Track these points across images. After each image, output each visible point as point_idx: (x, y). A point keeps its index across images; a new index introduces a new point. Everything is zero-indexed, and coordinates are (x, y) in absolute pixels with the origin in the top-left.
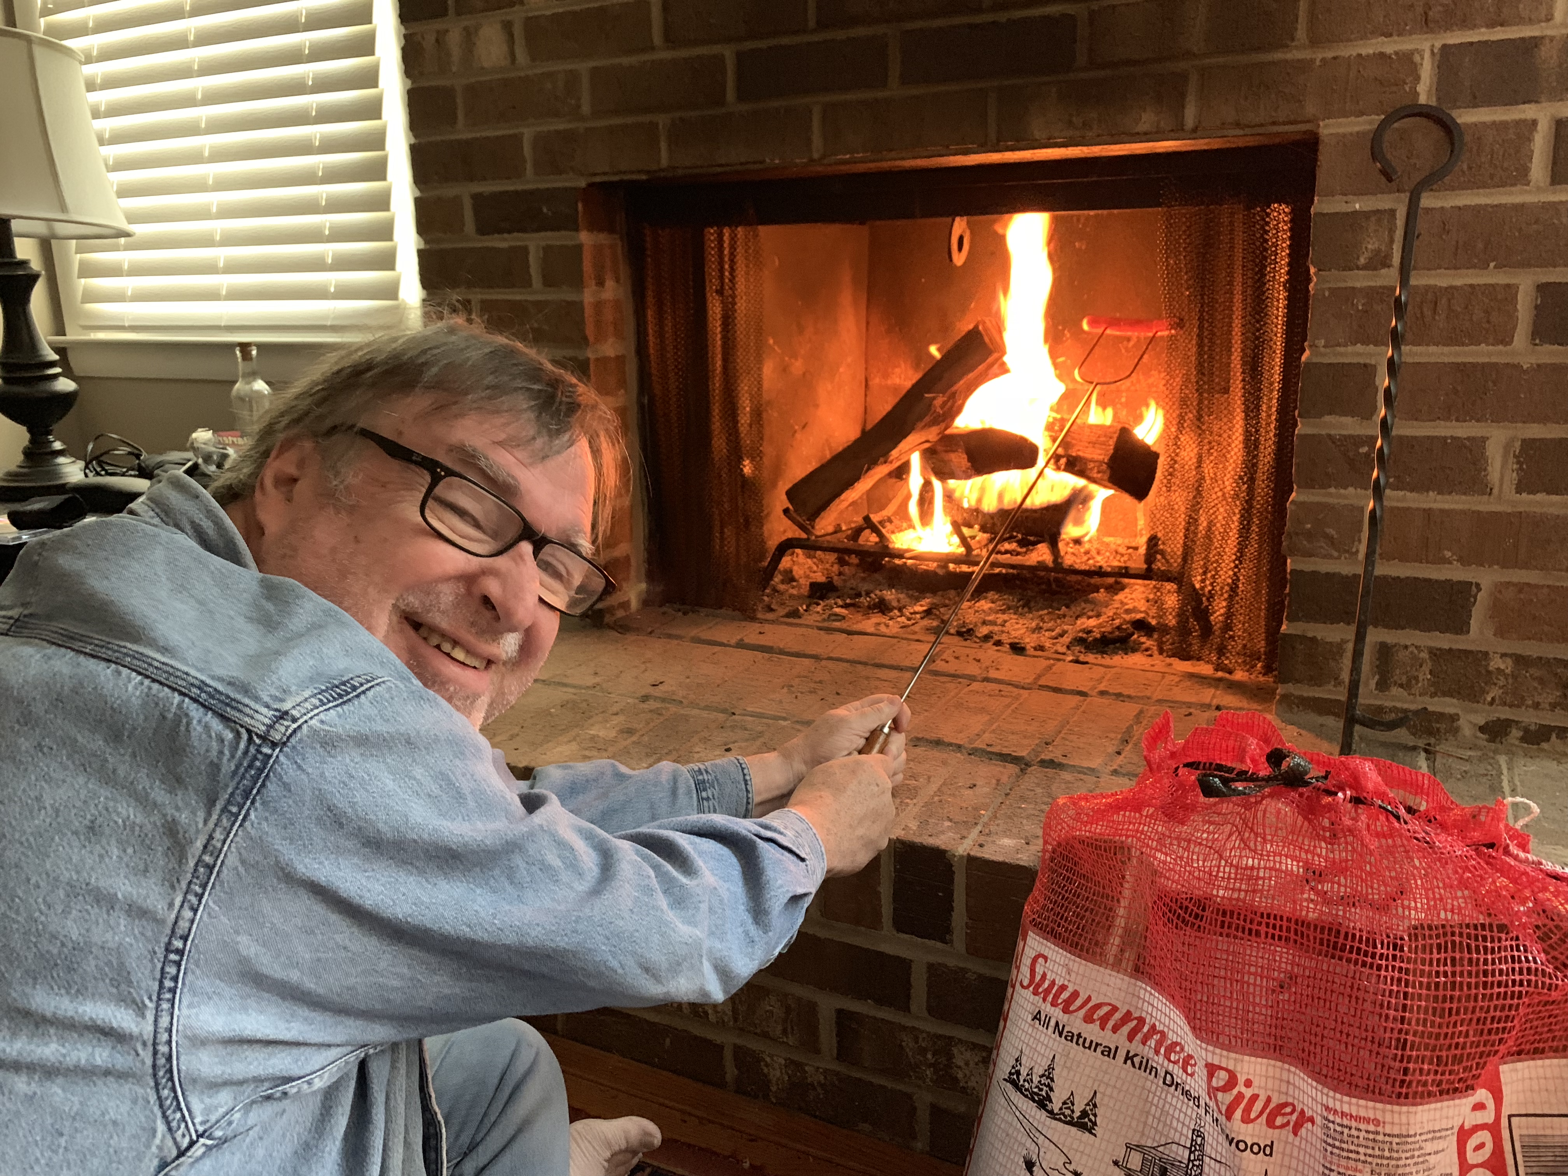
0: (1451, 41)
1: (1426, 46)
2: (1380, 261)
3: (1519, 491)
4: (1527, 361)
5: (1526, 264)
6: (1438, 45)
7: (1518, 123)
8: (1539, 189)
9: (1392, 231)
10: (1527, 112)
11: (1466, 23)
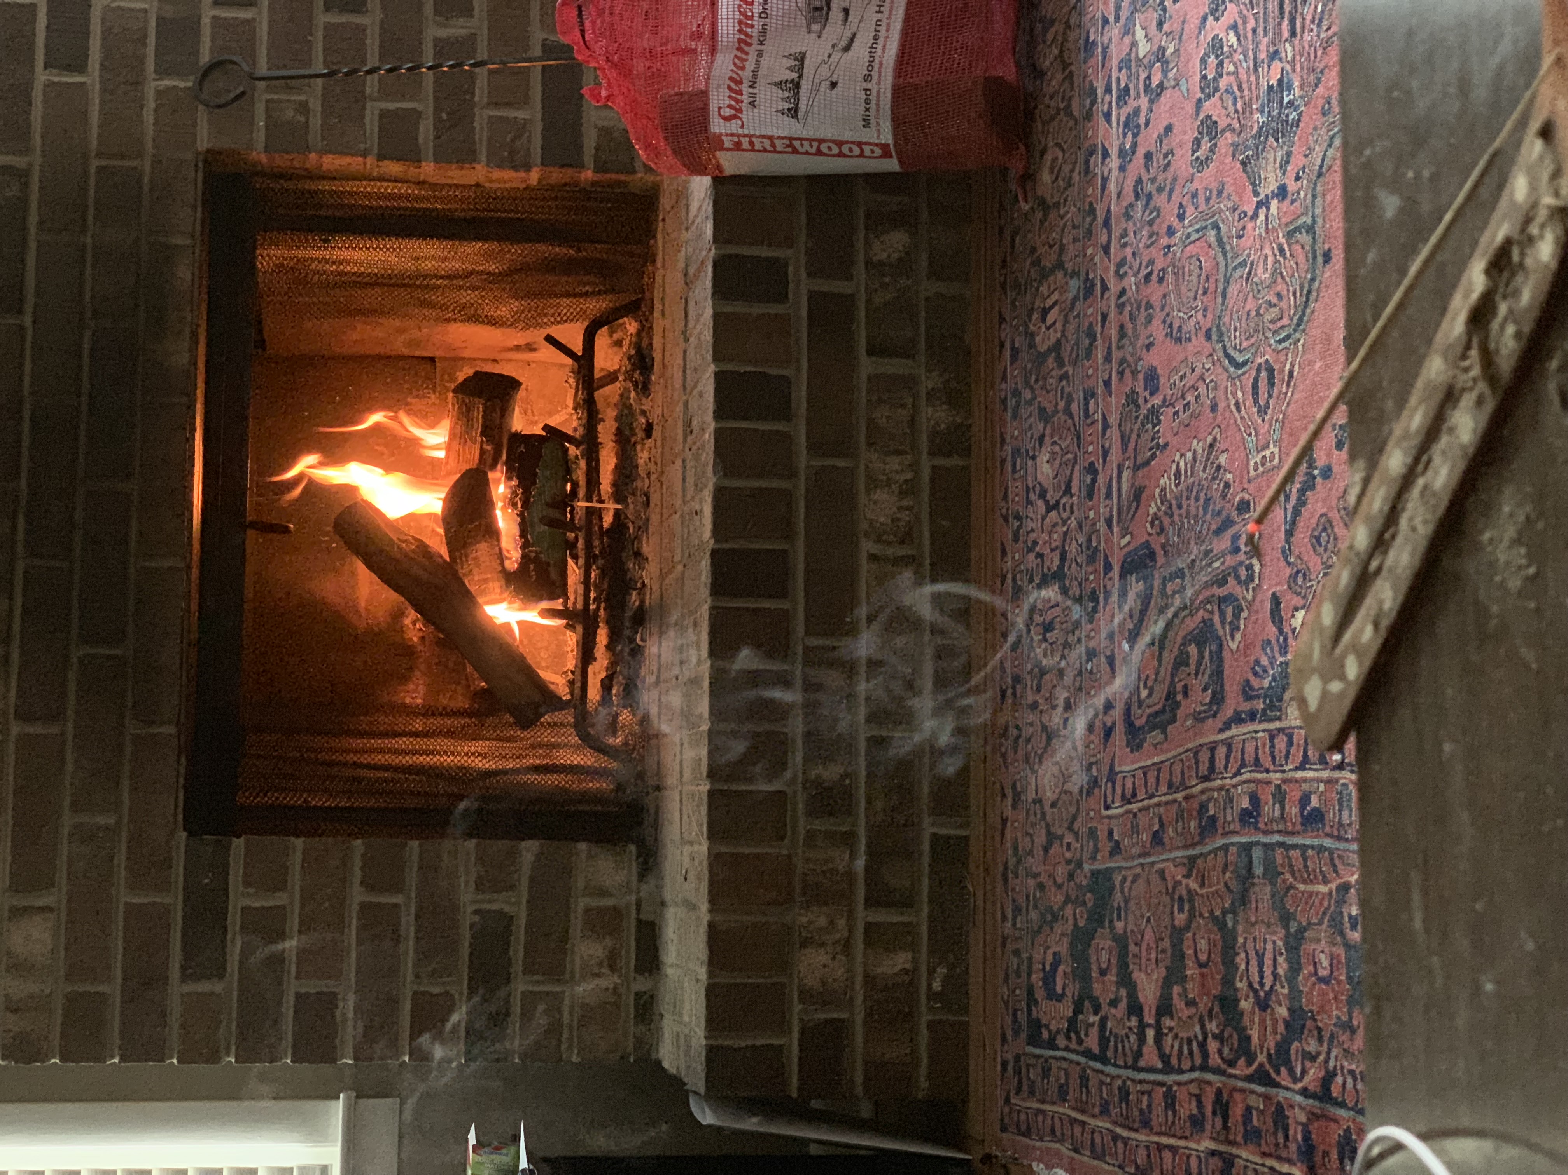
0: (152, 68)
1: (153, 84)
2: (303, 108)
3: (472, 16)
4: (379, 16)
5: (310, 19)
6: (153, 76)
7: (213, 27)
8: (260, 13)
9: (280, 101)
10: (206, 21)
11: (142, 61)
